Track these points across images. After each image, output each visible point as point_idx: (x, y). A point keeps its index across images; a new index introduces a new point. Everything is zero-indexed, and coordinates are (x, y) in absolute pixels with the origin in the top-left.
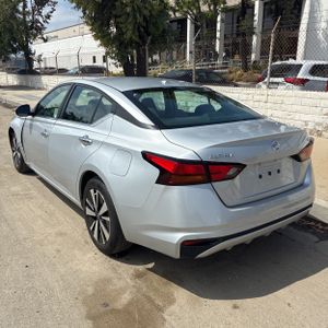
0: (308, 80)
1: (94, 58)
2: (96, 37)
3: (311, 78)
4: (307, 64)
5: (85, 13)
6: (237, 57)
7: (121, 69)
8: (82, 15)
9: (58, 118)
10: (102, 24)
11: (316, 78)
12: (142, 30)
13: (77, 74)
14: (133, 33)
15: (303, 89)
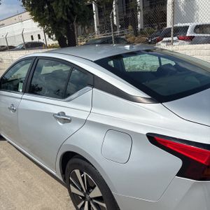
0: (194, 37)
1: (32, 37)
2: (35, 20)
3: (195, 35)
4: (191, 25)
5: (24, 3)
6: (130, 27)
7: (57, 42)
8: (22, 4)
9: (24, 92)
10: (39, 9)
11: (198, 35)
12: (69, 10)
13: (23, 49)
14: (63, 13)
15: (192, 44)
